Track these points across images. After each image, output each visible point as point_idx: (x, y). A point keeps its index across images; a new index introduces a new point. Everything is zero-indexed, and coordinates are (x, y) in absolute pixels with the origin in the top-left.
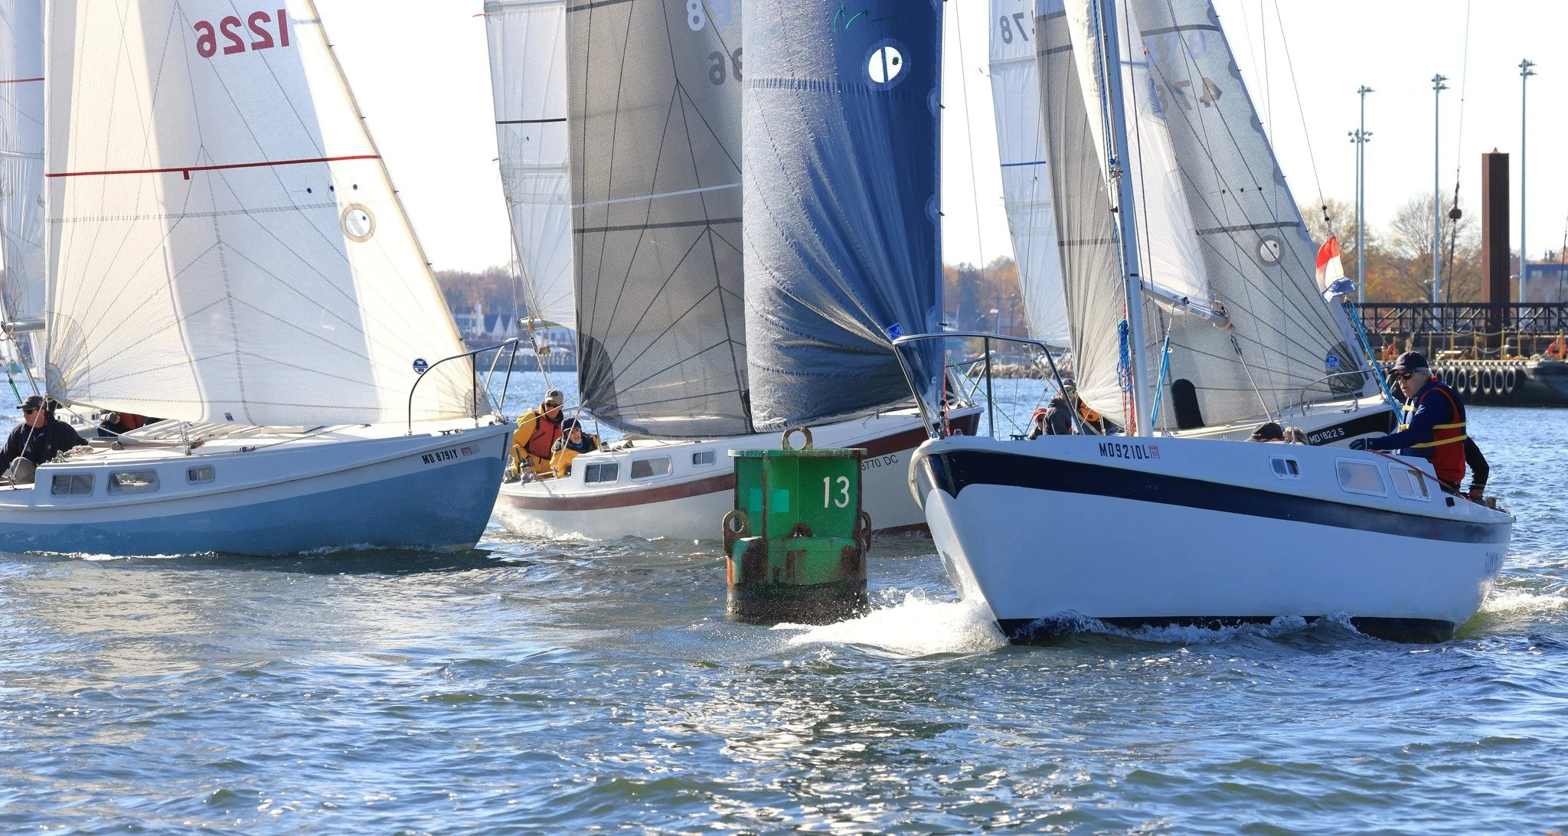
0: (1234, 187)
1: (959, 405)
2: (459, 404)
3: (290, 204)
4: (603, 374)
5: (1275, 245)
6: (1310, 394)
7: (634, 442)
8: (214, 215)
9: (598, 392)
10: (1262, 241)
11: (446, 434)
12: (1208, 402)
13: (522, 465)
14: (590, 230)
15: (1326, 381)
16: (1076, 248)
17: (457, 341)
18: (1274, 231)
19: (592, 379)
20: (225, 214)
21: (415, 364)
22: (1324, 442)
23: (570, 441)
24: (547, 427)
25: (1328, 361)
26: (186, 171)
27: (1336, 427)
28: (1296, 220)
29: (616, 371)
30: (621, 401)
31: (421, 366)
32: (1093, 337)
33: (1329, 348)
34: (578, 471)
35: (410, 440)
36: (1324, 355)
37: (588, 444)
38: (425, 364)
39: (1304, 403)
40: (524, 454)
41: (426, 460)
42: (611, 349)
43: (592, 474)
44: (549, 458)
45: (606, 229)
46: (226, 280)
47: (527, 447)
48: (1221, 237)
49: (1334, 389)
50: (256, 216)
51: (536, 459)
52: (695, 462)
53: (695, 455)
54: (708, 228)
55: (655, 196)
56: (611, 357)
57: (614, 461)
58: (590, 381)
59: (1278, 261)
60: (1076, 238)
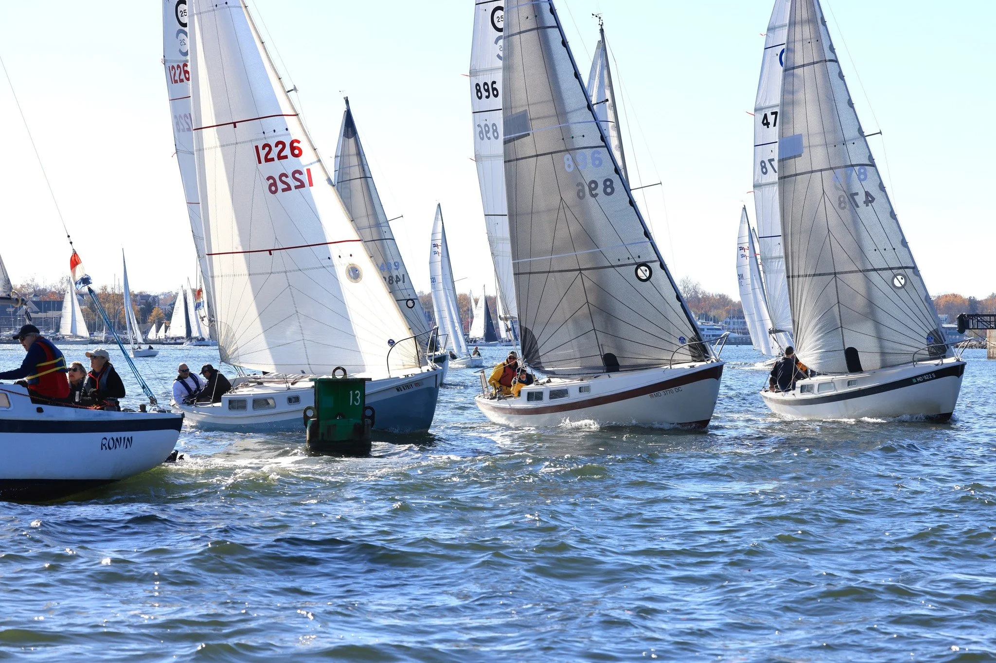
0: (881, 248)
1: (712, 361)
2: (412, 361)
3: (321, 265)
4: (533, 346)
5: (902, 279)
6: (917, 357)
7: (552, 379)
8: (286, 272)
9: (531, 355)
10: (895, 276)
11: (407, 376)
12: (864, 360)
13: (497, 391)
14: (522, 274)
15: (927, 349)
16: (796, 279)
17: (408, 330)
18: (900, 271)
19: (528, 349)
20: (290, 271)
21: (389, 342)
22: (925, 381)
23: (519, 378)
24: (510, 371)
25: (927, 339)
26: (270, 251)
27: (931, 373)
28: (913, 266)
29: (539, 343)
30: (542, 360)
31: (392, 343)
32: (804, 326)
33: (928, 332)
34: (524, 396)
35: (390, 380)
36: (926, 335)
37: (529, 380)
38: (394, 342)
39: (914, 361)
40: (498, 385)
41: (398, 390)
42: (536, 334)
43: (531, 396)
44: (510, 386)
45: (530, 273)
46: (295, 304)
47: (500, 382)
48: (874, 273)
49: (931, 353)
50: (305, 272)
51: (504, 387)
52: (580, 391)
53: (580, 388)
54: (581, 272)
55: (553, 256)
56: (536, 338)
57: (541, 390)
58: (527, 349)
59: (903, 287)
60: (796, 274)
